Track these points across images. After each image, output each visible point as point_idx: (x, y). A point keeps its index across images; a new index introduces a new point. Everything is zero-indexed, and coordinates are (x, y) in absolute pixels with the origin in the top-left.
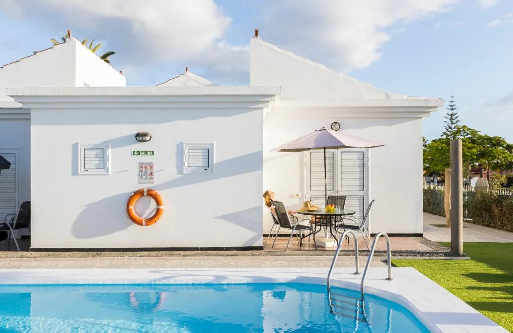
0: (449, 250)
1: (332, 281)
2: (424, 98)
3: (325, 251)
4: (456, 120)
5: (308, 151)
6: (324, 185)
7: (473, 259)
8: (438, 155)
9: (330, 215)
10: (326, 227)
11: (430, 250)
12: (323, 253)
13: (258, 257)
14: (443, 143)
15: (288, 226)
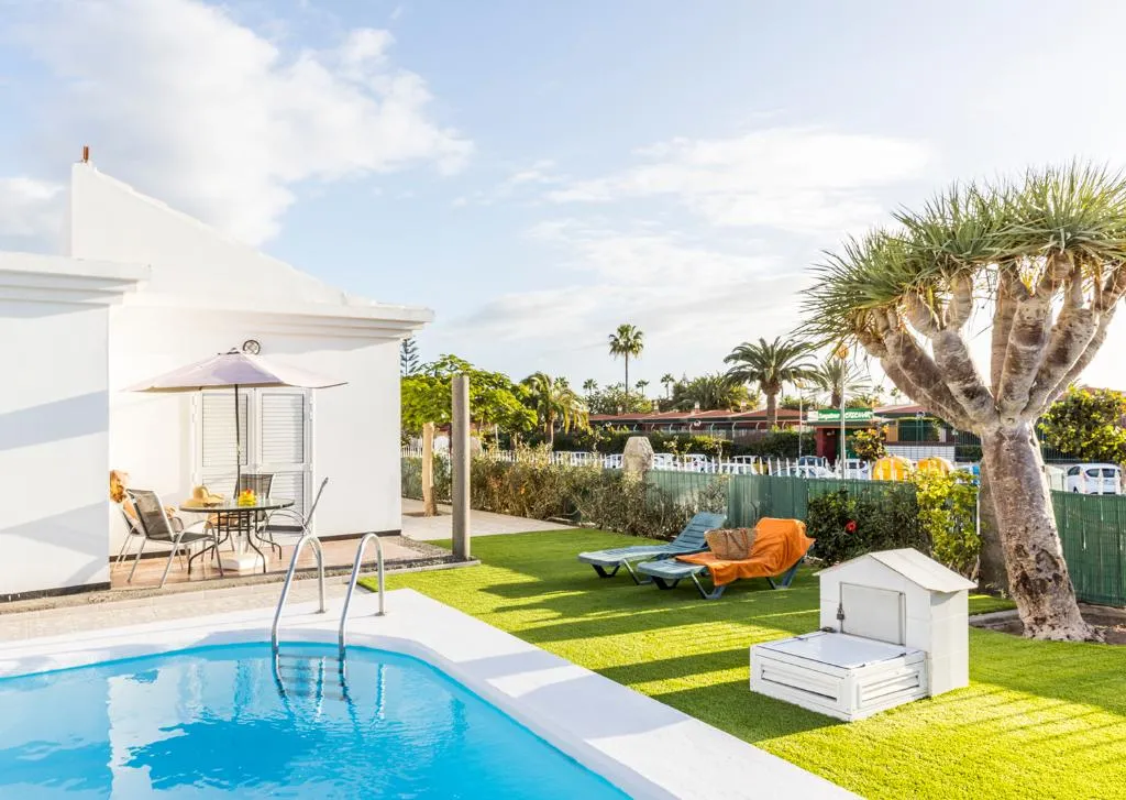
0: (449, 553)
1: (283, 631)
2: (403, 307)
3: (238, 576)
4: (414, 346)
5: (199, 392)
6: (236, 454)
7: (485, 562)
8: (417, 400)
9: (248, 510)
10: (240, 531)
11: (420, 555)
12: (238, 580)
13: (104, 604)
14: (422, 381)
15: (165, 535)
